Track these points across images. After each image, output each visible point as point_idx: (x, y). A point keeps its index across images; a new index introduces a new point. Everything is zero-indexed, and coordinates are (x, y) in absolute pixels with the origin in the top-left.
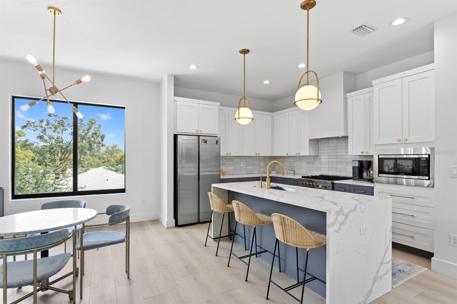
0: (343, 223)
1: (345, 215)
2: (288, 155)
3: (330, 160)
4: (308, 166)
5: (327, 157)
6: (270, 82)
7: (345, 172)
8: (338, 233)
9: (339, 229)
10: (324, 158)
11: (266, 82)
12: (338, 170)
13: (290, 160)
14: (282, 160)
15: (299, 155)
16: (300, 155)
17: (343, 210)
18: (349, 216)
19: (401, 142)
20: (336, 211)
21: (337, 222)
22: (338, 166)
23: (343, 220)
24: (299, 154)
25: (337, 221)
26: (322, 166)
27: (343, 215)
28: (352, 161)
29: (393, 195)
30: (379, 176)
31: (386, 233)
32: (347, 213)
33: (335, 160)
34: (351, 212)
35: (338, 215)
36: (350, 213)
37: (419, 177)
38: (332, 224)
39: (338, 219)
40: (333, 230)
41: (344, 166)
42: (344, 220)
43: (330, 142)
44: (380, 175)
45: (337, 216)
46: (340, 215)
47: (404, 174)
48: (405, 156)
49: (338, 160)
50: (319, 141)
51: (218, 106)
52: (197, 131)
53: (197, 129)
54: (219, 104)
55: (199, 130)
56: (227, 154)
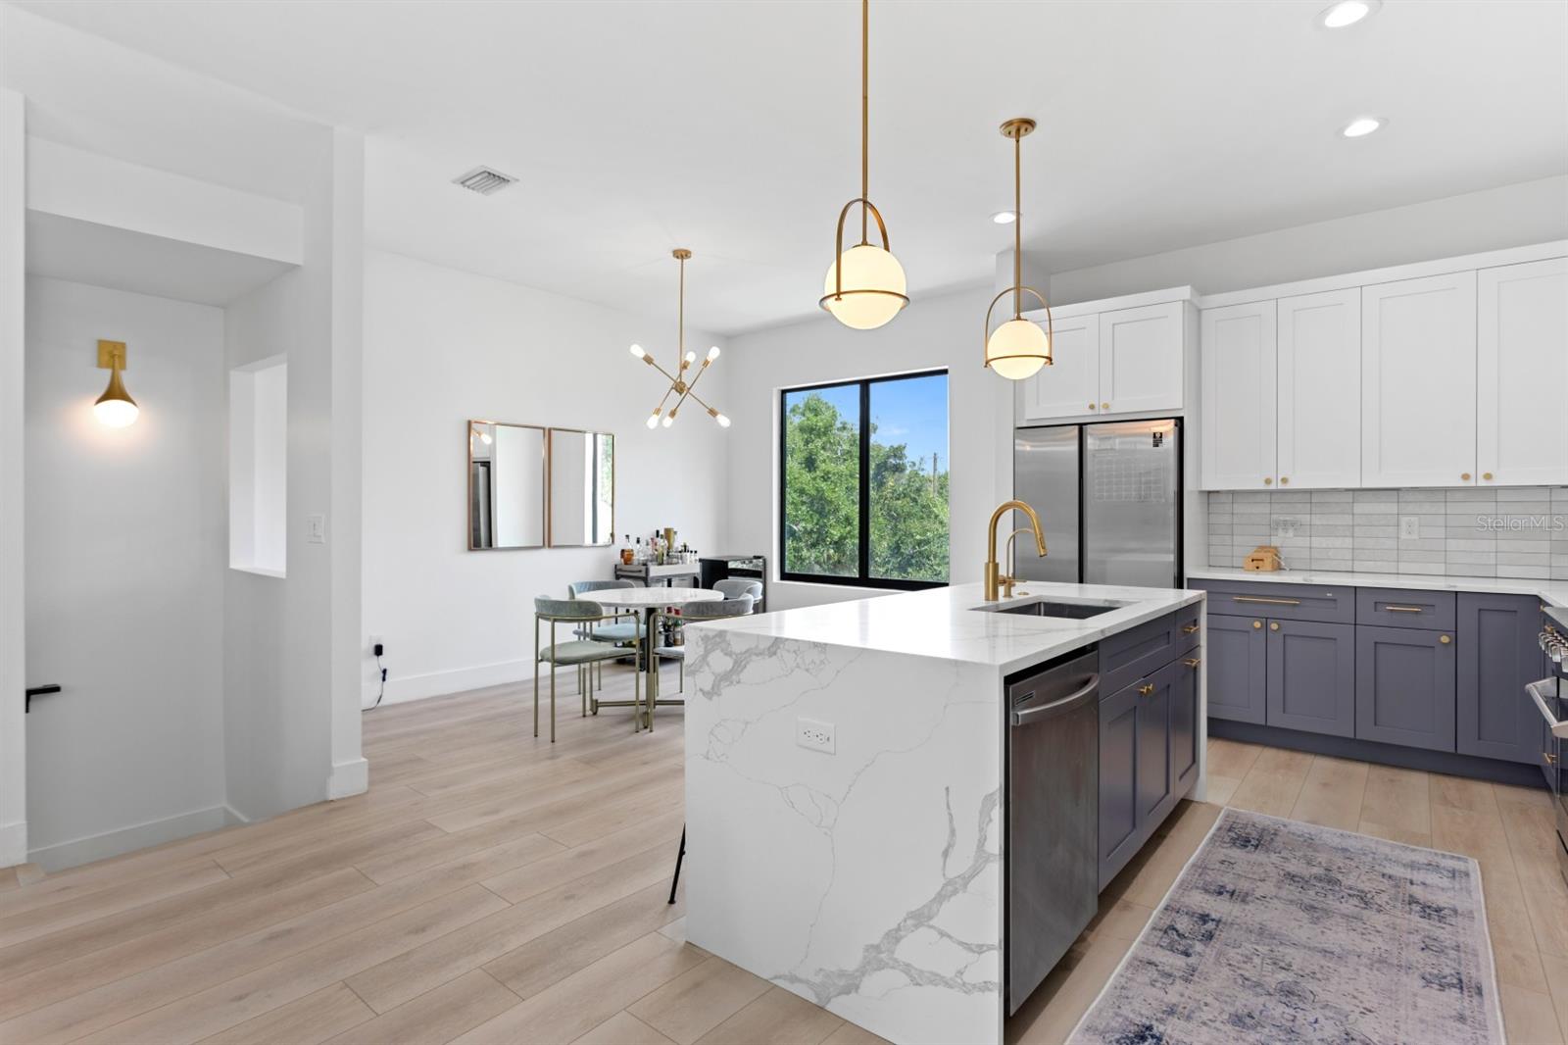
0: (726, 678)
1: (734, 656)
6: (1382, 121)
8: (710, 699)
9: (713, 688)
17: (728, 638)
18: (748, 663)
20: (702, 634)
21: (706, 668)
23: (728, 669)
25: (708, 664)
27: (726, 654)
31: (948, 807)
32: (741, 653)
34: (757, 655)
35: (709, 647)
36: (754, 657)
38: (692, 668)
39: (709, 659)
40: (695, 685)
42: (731, 671)
45: (707, 653)
46: (718, 651)
51: (1184, 301)
52: (1092, 407)
53: (1095, 402)
54: (1185, 292)
55: (1101, 404)
56: (1268, 481)
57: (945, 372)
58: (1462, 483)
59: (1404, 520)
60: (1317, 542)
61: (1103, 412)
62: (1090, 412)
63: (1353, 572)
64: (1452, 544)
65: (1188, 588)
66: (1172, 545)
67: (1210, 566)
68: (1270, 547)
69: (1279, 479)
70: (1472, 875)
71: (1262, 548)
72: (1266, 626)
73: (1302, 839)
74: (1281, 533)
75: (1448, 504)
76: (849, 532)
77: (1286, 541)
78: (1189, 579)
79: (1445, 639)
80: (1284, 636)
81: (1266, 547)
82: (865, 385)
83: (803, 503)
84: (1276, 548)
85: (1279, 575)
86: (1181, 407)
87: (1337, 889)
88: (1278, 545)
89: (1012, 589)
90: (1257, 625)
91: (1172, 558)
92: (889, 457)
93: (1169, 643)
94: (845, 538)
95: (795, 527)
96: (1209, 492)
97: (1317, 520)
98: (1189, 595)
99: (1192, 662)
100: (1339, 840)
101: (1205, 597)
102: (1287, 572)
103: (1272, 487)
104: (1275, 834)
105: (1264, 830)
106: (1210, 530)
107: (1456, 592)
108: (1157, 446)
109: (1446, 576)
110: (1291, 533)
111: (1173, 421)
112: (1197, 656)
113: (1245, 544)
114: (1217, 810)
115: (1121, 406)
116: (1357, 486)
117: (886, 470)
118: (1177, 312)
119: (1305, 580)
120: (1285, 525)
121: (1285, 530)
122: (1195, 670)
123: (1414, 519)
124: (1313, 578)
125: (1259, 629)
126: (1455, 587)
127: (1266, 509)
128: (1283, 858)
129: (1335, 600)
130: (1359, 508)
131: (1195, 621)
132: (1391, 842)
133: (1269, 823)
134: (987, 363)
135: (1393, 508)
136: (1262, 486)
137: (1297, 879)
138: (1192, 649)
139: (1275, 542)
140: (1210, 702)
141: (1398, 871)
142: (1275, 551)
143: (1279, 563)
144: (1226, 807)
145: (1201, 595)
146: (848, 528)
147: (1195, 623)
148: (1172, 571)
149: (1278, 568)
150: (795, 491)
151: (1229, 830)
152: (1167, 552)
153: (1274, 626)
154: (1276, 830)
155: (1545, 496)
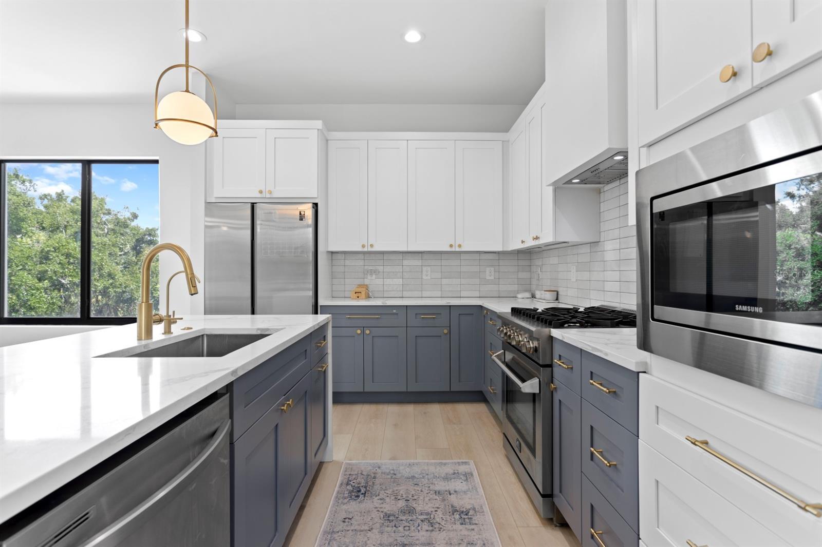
6: (424, 35)
10: (610, 249)
11: (413, 36)
24: (538, 238)
50: (600, 193)
51: (318, 130)
52: (261, 192)
53: (263, 189)
54: (319, 124)
55: (267, 190)
56: (363, 246)
57: (156, 162)
58: (449, 249)
59: (425, 269)
60: (388, 281)
61: (268, 196)
62: (260, 196)
63: (403, 297)
64: (445, 281)
65: (321, 314)
66: (311, 286)
67: (333, 297)
68: (364, 285)
69: (369, 245)
70: (474, 474)
71: (360, 286)
72: (363, 332)
73: (389, 477)
74: (369, 277)
75: (442, 261)
76: (111, 284)
77: (373, 282)
78: (321, 306)
79: (446, 331)
80: (373, 337)
81: (362, 285)
82: (87, 165)
83: (69, 263)
84: (367, 285)
85: (368, 301)
86: (316, 197)
87: (415, 517)
88: (368, 283)
89: (172, 326)
90: (359, 332)
91: (311, 293)
92: (145, 235)
93: (306, 358)
94: (108, 288)
95: (63, 281)
96: (332, 253)
97: (388, 269)
98: (321, 318)
99: (323, 367)
100: (408, 470)
101: (331, 319)
102: (372, 299)
103: (365, 249)
104: (375, 478)
105: (368, 475)
106: (333, 276)
107: (450, 306)
108: (302, 220)
109: (441, 297)
110: (374, 276)
111: (311, 204)
112: (326, 363)
113: (351, 284)
114: (339, 464)
115: (279, 193)
116: (405, 249)
117: (144, 242)
118: (314, 136)
119: (383, 303)
120: (372, 272)
121: (371, 274)
122: (325, 372)
123: (429, 268)
124: (386, 302)
125: (360, 334)
126: (449, 303)
127: (361, 263)
128: (381, 499)
129: (397, 314)
130: (406, 262)
131: (325, 336)
132: (433, 461)
133: (370, 468)
134: (156, 125)
135: (419, 263)
136: (360, 249)
137: (391, 518)
138: (322, 358)
139: (367, 282)
140: (334, 382)
141: (441, 486)
142: (366, 287)
143: (368, 294)
144: (344, 462)
145: (328, 318)
146: (111, 281)
147: (325, 338)
148: (311, 301)
149: (368, 297)
150: (62, 255)
151: (348, 484)
152: (308, 290)
153: (368, 332)
154: (374, 473)
155: (477, 256)
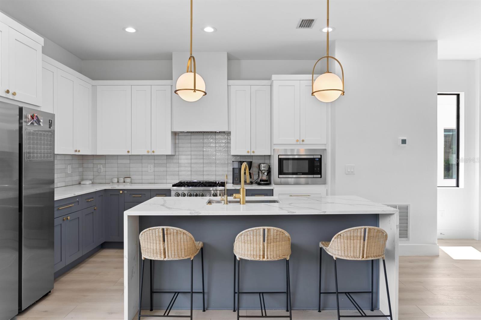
2: (130, 154)
3: (193, 161)
4: (156, 169)
5: (189, 157)
7: (215, 176)
10: (184, 159)
12: (205, 173)
13: (120, 161)
14: (103, 161)
15: (152, 154)
16: (155, 154)
19: (299, 143)
22: (205, 169)
24: (153, 152)
26: (182, 169)
28: (232, 162)
29: (292, 195)
30: (279, 178)
33: (201, 161)
37: (314, 175)
41: (214, 169)
43: (193, 137)
44: (280, 176)
47: (301, 174)
48: (296, 157)
49: (205, 161)
50: (175, 135)
52: (8, 92)
61: (11, 97)
